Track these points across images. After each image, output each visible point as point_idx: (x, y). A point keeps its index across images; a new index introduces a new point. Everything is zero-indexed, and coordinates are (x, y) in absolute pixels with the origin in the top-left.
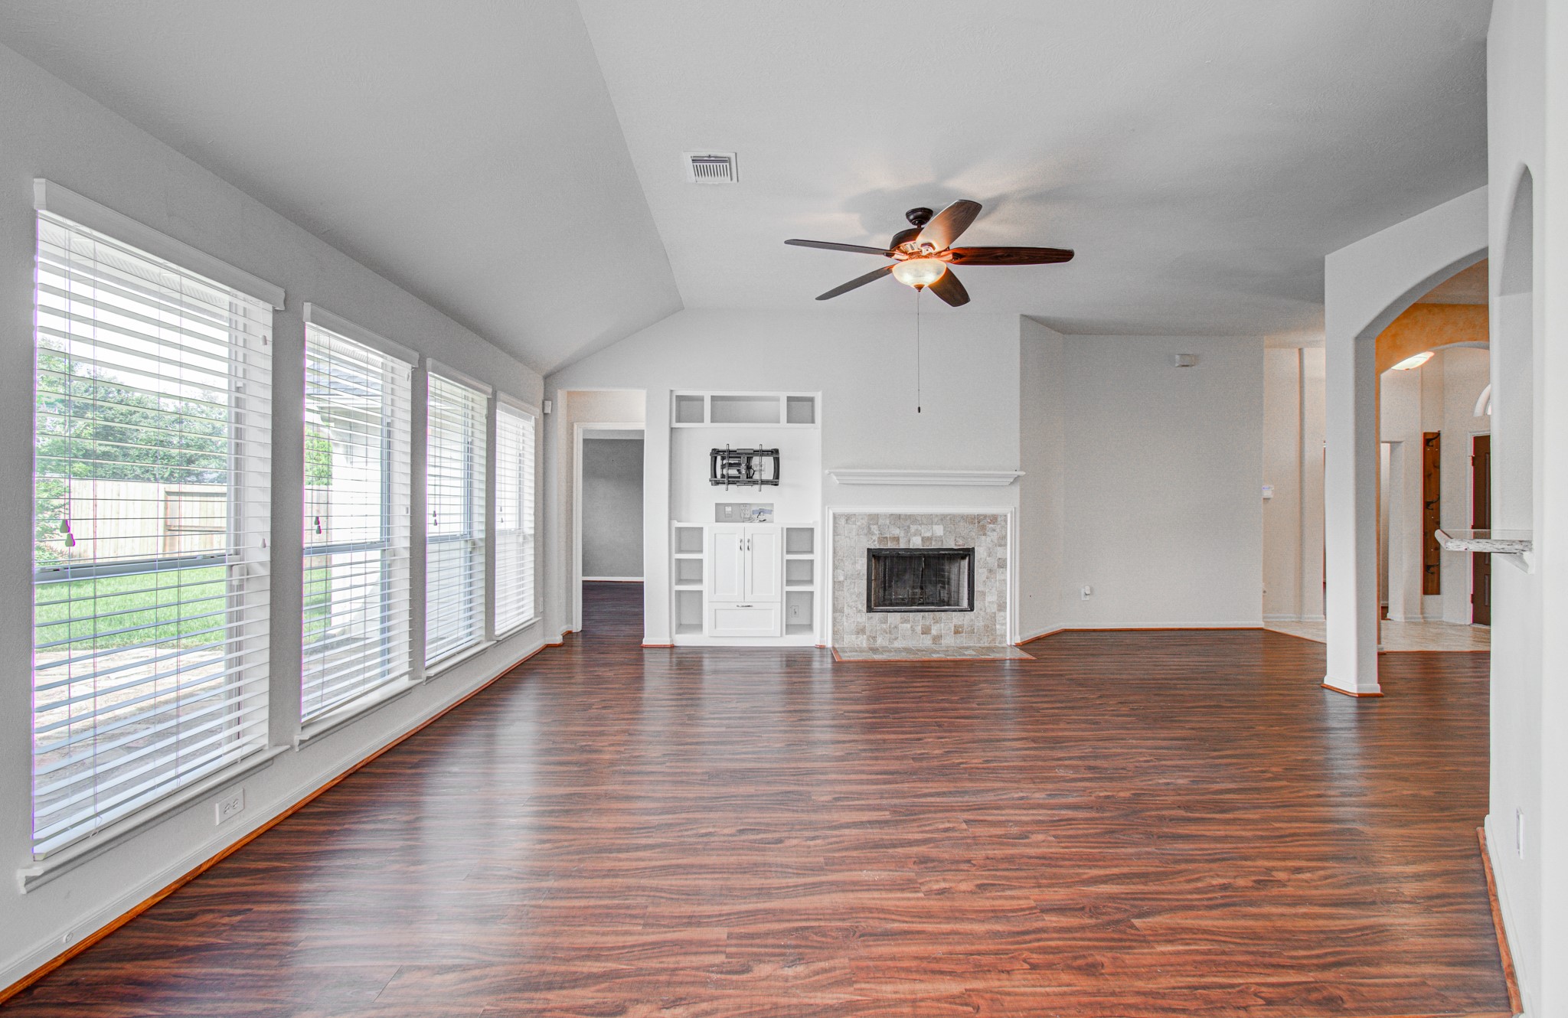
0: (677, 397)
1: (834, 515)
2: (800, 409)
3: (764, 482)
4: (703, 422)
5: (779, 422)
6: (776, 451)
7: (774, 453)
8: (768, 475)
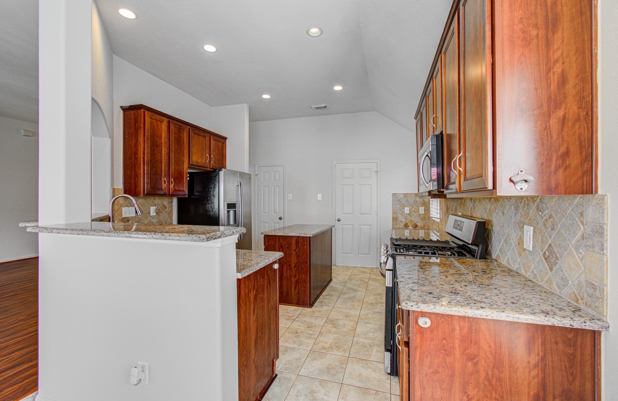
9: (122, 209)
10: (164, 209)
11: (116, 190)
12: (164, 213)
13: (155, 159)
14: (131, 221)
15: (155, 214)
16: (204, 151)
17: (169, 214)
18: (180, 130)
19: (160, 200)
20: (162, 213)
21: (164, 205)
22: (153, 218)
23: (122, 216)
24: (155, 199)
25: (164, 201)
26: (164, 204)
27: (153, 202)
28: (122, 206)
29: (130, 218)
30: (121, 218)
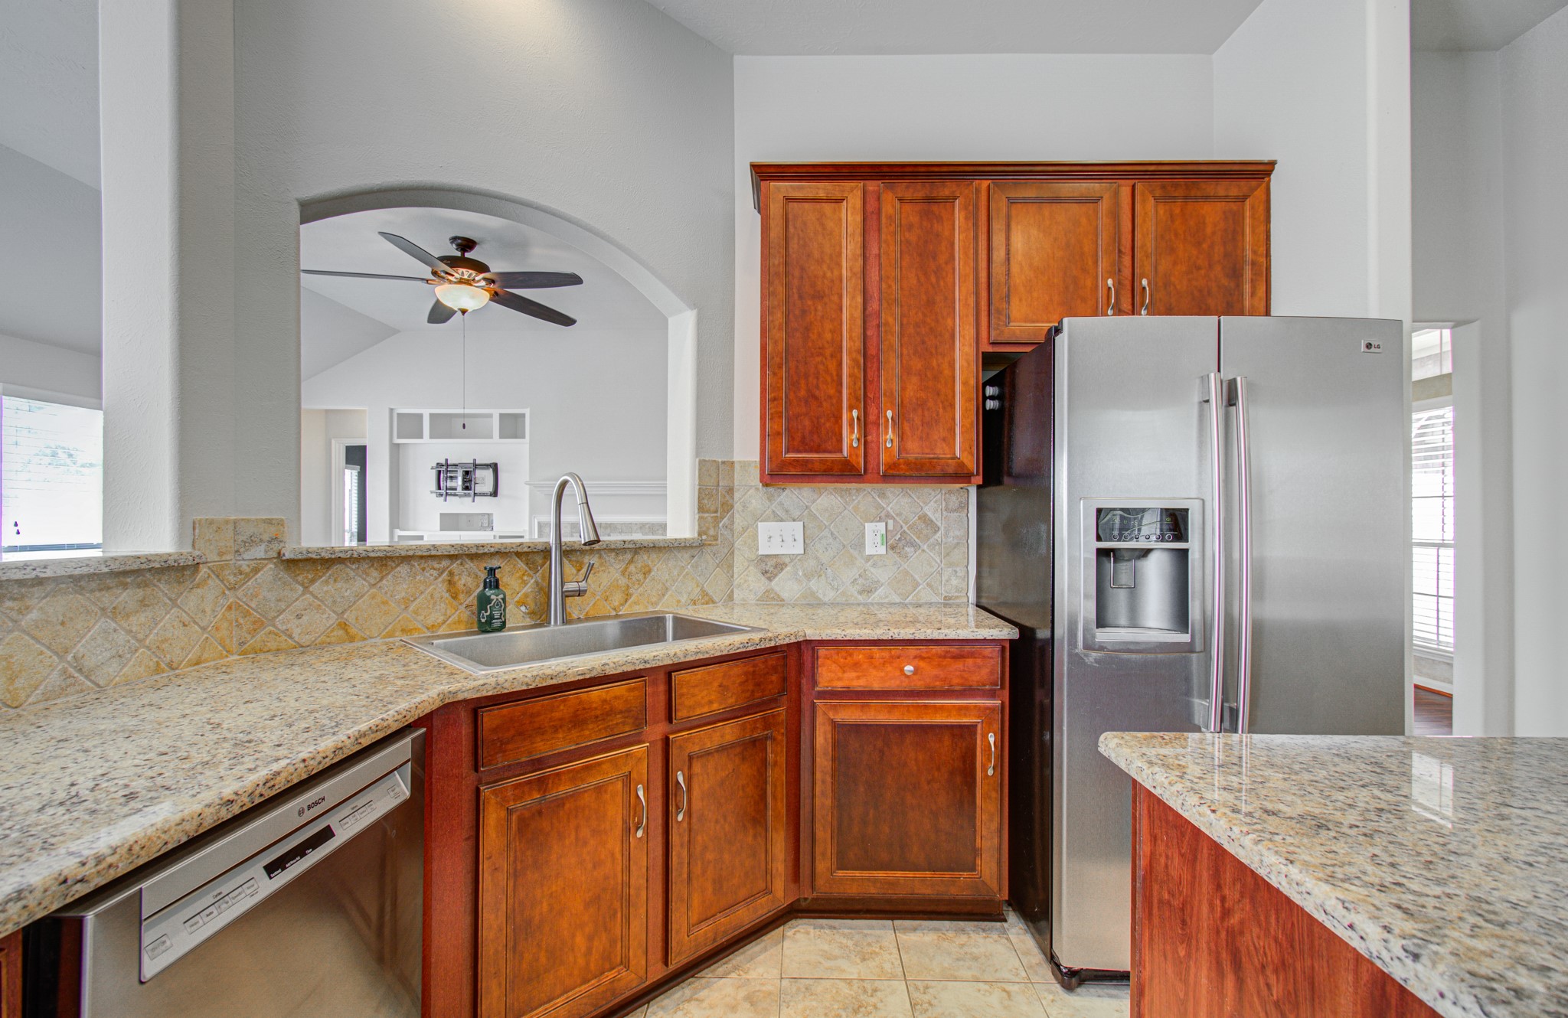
0: (398, 414)
1: (539, 523)
2: (512, 426)
3: (483, 495)
4: (422, 438)
5: (491, 437)
6: (496, 465)
7: (495, 467)
8: (489, 487)
9: (757, 526)
10: (925, 532)
11: (737, 467)
12: (925, 547)
13: (810, 344)
14: (788, 568)
15: (882, 550)
16: (1084, 270)
17: (948, 554)
18: (935, 208)
19: (906, 500)
20: (913, 544)
21: (924, 518)
22: (874, 565)
23: (757, 550)
24: (883, 495)
25: (926, 504)
26: (925, 515)
27: (879, 507)
28: (758, 518)
29: (787, 560)
30: (753, 557)
